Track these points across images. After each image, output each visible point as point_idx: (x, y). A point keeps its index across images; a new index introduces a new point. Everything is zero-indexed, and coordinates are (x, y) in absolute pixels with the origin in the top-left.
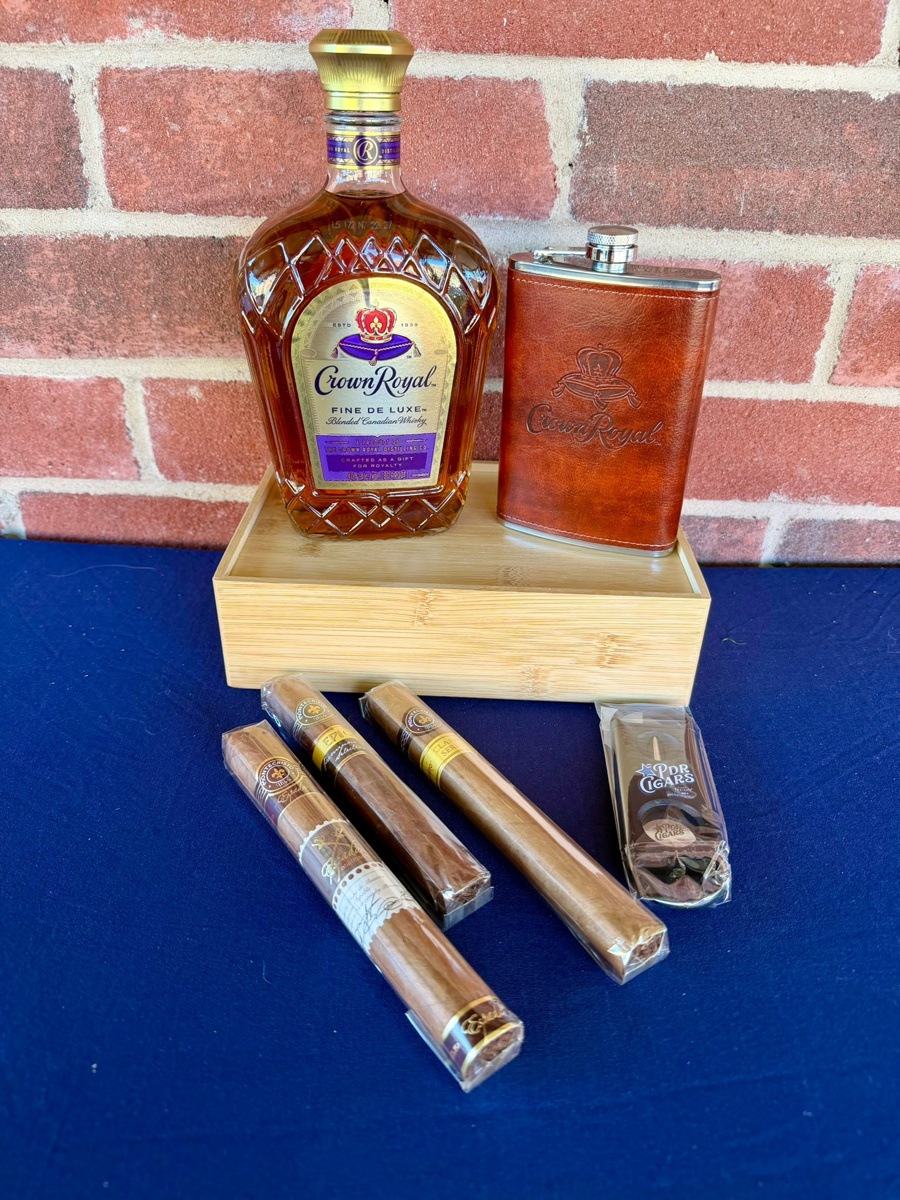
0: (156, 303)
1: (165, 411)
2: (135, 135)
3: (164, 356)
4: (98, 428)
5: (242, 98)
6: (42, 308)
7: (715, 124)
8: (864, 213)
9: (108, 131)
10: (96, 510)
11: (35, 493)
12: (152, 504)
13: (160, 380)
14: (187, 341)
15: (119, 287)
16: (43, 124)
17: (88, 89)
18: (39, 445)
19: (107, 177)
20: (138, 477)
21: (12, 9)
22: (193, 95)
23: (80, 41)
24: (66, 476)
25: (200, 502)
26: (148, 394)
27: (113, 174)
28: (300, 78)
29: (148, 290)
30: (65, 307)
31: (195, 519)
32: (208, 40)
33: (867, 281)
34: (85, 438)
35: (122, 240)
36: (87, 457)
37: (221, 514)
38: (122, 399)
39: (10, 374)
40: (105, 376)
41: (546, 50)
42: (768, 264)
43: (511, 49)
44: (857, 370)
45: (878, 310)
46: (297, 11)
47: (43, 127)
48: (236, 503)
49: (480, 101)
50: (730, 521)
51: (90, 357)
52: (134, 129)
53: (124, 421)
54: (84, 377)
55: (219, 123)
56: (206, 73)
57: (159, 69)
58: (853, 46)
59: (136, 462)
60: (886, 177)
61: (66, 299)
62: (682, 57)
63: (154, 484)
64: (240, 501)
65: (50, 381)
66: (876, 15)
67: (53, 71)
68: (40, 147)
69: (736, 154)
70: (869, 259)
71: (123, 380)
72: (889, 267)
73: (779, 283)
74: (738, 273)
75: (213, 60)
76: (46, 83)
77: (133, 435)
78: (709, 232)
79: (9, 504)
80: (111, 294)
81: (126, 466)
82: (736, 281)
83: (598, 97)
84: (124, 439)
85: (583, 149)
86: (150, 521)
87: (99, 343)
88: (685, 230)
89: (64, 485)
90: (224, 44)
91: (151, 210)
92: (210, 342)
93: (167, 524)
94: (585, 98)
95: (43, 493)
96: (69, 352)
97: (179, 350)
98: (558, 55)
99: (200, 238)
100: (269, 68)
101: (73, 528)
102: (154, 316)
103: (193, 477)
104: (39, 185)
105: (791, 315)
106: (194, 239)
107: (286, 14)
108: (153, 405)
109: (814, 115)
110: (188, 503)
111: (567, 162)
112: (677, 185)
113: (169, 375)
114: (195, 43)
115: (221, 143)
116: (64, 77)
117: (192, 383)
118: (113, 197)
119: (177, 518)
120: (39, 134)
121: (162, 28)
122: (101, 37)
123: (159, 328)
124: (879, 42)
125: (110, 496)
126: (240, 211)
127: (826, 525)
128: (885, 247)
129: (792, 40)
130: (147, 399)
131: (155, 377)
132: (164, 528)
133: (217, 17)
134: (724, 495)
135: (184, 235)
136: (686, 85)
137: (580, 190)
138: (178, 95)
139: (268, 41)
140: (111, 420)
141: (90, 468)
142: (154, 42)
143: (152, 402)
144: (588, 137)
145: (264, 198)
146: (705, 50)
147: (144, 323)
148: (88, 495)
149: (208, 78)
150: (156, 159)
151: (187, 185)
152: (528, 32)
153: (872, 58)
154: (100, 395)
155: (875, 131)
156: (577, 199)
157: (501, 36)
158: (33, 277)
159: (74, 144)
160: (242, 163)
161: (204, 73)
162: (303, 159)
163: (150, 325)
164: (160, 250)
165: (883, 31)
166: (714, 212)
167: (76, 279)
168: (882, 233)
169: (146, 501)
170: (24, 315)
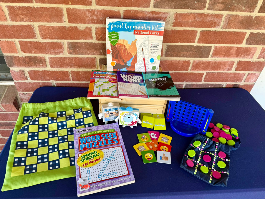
7: (179, 48)
42: (184, 60)
44: (193, 70)
45: (195, 64)
50: (179, 84)
58: (193, 42)
60: (196, 53)
66: (195, 39)
69: (181, 51)
70: (194, 60)
74: (181, 61)
83: (168, 46)
88: (176, 57)
105: (186, 65)
109: (189, 47)
112: (175, 54)
127: (190, 84)
129: (187, 41)
134: (179, 82)
136: (177, 45)
144: (166, 50)
155: (195, 49)
166: (179, 56)
168: (195, 57)
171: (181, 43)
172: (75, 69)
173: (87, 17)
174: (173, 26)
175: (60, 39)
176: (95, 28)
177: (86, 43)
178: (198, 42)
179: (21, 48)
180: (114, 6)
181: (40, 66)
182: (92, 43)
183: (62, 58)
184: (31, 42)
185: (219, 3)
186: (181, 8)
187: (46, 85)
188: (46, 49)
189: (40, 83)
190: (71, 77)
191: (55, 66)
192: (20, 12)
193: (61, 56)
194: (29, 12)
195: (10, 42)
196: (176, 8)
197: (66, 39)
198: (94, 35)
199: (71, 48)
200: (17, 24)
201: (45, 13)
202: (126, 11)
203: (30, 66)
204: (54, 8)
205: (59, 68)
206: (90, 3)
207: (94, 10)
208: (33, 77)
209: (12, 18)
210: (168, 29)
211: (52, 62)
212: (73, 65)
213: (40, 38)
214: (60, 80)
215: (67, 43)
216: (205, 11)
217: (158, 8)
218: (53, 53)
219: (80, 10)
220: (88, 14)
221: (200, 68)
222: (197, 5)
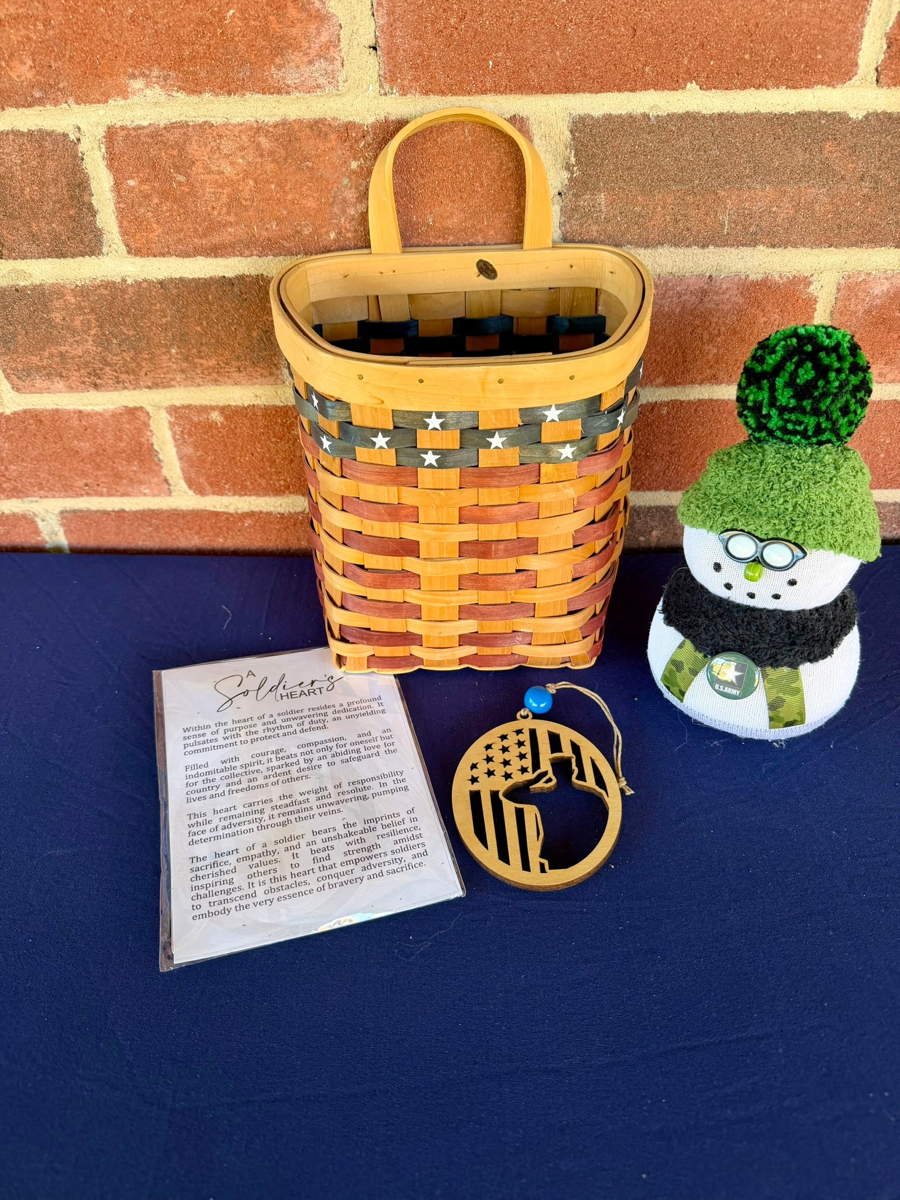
0: (174, 339)
1: (190, 435)
2: (143, 187)
3: (185, 386)
4: (129, 452)
5: (241, 148)
6: (67, 348)
7: (698, 150)
8: (844, 225)
9: (118, 186)
10: (132, 524)
11: (74, 512)
12: (183, 517)
13: (183, 407)
14: (206, 372)
15: (138, 326)
16: (55, 181)
17: (96, 146)
18: (75, 470)
19: (120, 227)
20: (169, 493)
21: (18, 77)
22: (196, 147)
23: (85, 103)
24: (102, 495)
25: (228, 514)
26: (173, 420)
27: (125, 222)
28: (296, 127)
29: (165, 328)
30: (90, 346)
31: (225, 528)
32: (207, 96)
33: (849, 288)
34: (117, 461)
35: (138, 284)
36: (121, 478)
37: (248, 522)
38: (149, 426)
39: (43, 407)
40: (131, 405)
41: (532, 89)
42: (752, 277)
43: (497, 90)
45: (860, 314)
46: (291, 64)
47: (56, 184)
48: (261, 512)
49: (470, 139)
51: (116, 389)
52: (142, 182)
53: (152, 444)
54: (111, 407)
55: (223, 173)
56: (206, 127)
57: (162, 125)
58: (830, 69)
59: (166, 481)
60: (865, 191)
61: (90, 339)
62: (664, 88)
63: (184, 499)
64: (264, 510)
65: (80, 412)
66: (853, 38)
67: (62, 132)
68: (55, 202)
69: (719, 177)
70: (850, 267)
71: (148, 408)
72: (870, 274)
73: (764, 294)
74: (724, 286)
75: (212, 114)
76: (55, 142)
77: (161, 457)
78: (695, 250)
79: (51, 521)
80: (131, 333)
81: (157, 485)
82: (723, 294)
83: (584, 130)
84: (153, 460)
85: (571, 180)
86: (183, 532)
87: (123, 377)
88: (672, 249)
89: (100, 503)
90: (222, 98)
91: (163, 255)
92: (228, 372)
93: (199, 533)
94: (571, 131)
95: (82, 511)
96: (96, 386)
97: (199, 381)
98: (543, 92)
99: (211, 278)
100: (267, 119)
101: (112, 540)
102: (174, 351)
103: (221, 492)
104: (57, 238)
105: (777, 322)
106: (206, 280)
107: (279, 67)
108: (178, 429)
109: (795, 136)
110: (217, 514)
111: (556, 192)
112: (663, 208)
113: (191, 402)
114: (194, 99)
115: (225, 191)
116: (72, 137)
117: (213, 408)
118: (127, 245)
119: (208, 528)
120: (53, 190)
121: (162, 87)
122: (104, 98)
123: (179, 361)
124: (857, 64)
125: (144, 511)
126: (247, 252)
128: (866, 255)
129: (770, 67)
130: (172, 425)
131: (178, 404)
132: (196, 537)
133: (213, 74)
135: (196, 276)
136: (668, 115)
137: (570, 218)
138: (182, 149)
139: (264, 93)
140: (141, 445)
141: (124, 487)
142: (155, 100)
143: (176, 427)
144: (575, 168)
145: (269, 240)
146: (686, 81)
147: (164, 357)
148: (123, 511)
149: (208, 131)
150: (165, 208)
151: (196, 231)
152: (514, 72)
153: (850, 79)
154: (128, 423)
155: (854, 149)
156: (568, 226)
157: (488, 78)
158: (57, 320)
159: (86, 198)
160: (246, 209)
161: (205, 127)
162: (304, 202)
163: (170, 359)
164: (174, 291)
165: (860, 53)
166: (699, 232)
167: (98, 321)
168: (862, 243)
169: (178, 515)
170: (51, 356)
171: (710, 83)
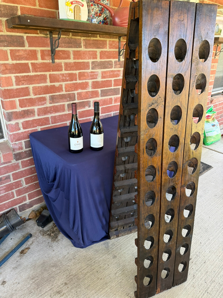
8: (113, 94)
17: (76, 94)
21: (73, 90)
22: (82, 93)
23: (76, 91)
27: (77, 98)
41: (99, 88)
45: (114, 100)
49: (96, 91)
58: (111, 86)
69: (107, 92)
70: (114, 97)
78: (107, 97)
83: (101, 90)
85: (101, 93)
100: (86, 91)
104: (72, 100)
105: (111, 100)
107: (86, 88)
109: (110, 90)
114: (82, 90)
115: (83, 96)
120: (73, 97)
135: (81, 101)
151: (81, 98)
155: (113, 90)
156: (101, 96)
171: (106, 87)
172: (53, 115)
173: (60, 78)
174: (101, 79)
175: (45, 94)
176: (64, 84)
177: (60, 95)
178: (114, 86)
179: (19, 104)
180: (73, 70)
181: (31, 117)
182: (63, 94)
183: (45, 107)
184: (26, 99)
185: (118, 64)
186: (104, 69)
187: (34, 131)
188: (36, 102)
189: (29, 131)
190: (51, 121)
191: (41, 114)
192: (22, 79)
193: (45, 106)
194: (27, 78)
195: (13, 101)
196: (101, 68)
197: (49, 93)
198: (64, 89)
199: (51, 100)
200: (19, 88)
201: (37, 78)
202: (79, 72)
203: (24, 118)
204: (42, 75)
205: (44, 115)
206: (62, 70)
207: (64, 74)
208: (25, 126)
209: (16, 83)
210: (100, 81)
211: (39, 111)
212: (52, 111)
213: (33, 95)
214: (44, 125)
215: (49, 96)
216: (113, 69)
217: (94, 69)
218: (40, 105)
219: (56, 74)
220: (61, 76)
221: (117, 101)
222: (110, 66)
